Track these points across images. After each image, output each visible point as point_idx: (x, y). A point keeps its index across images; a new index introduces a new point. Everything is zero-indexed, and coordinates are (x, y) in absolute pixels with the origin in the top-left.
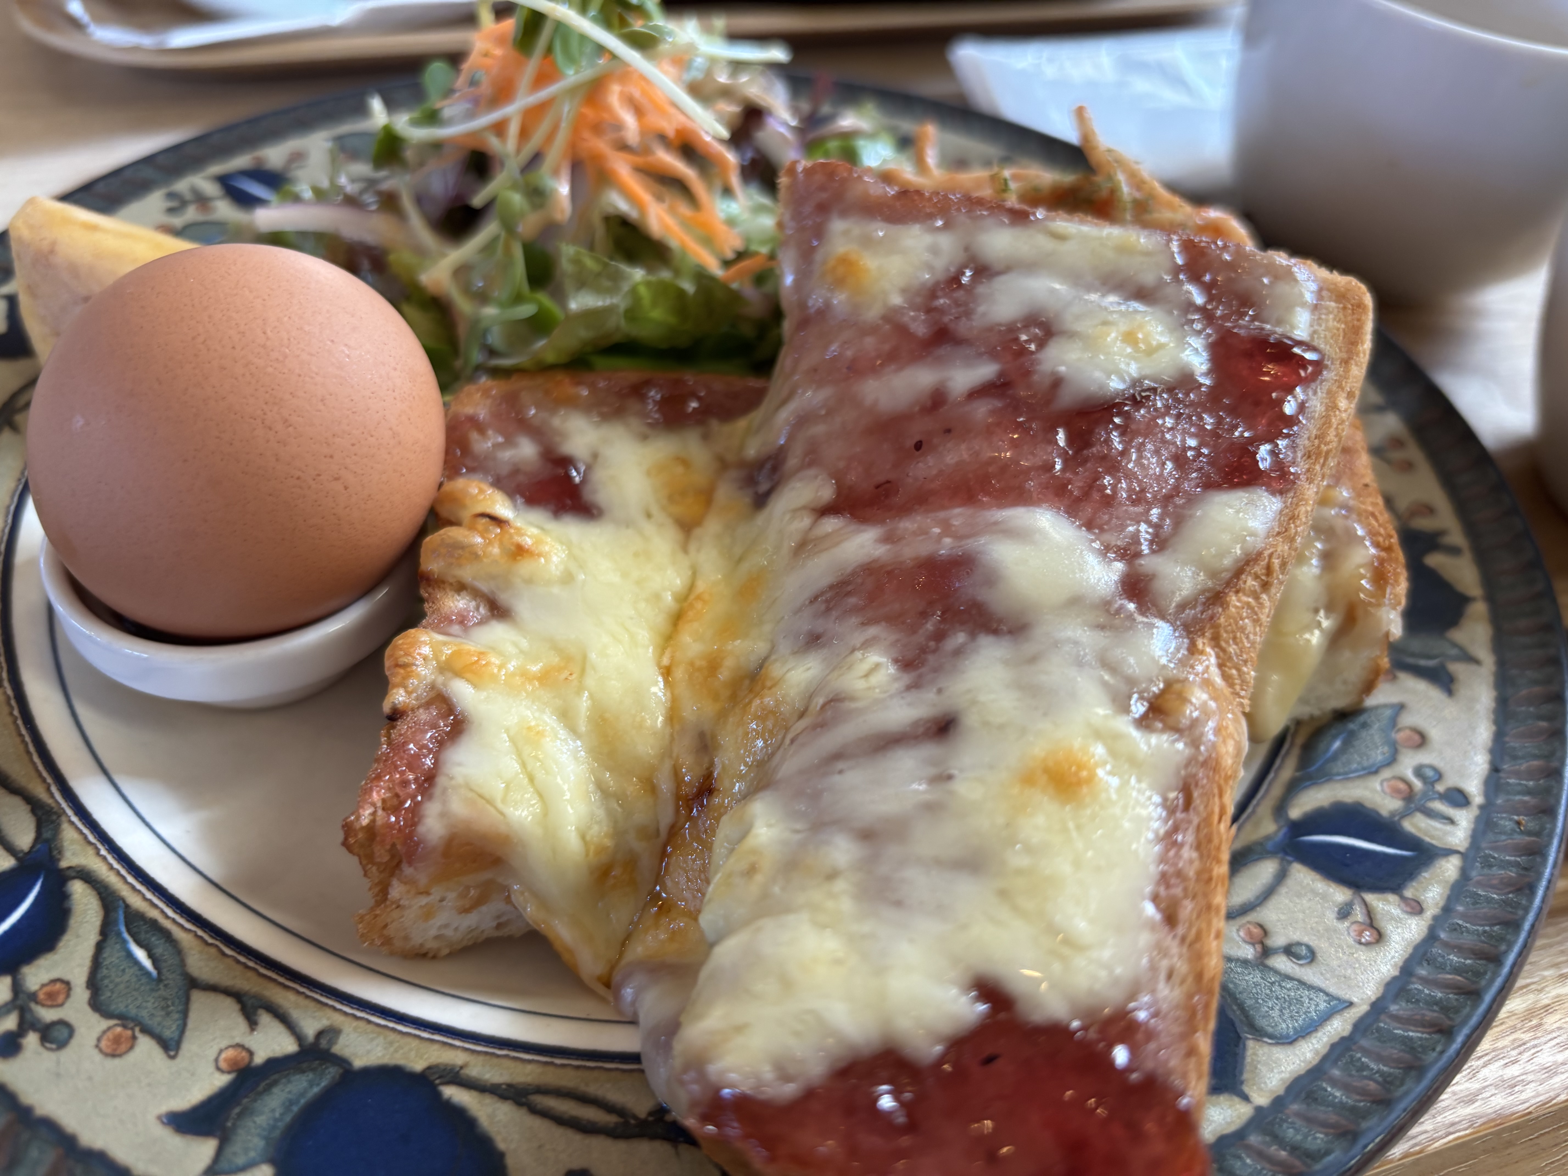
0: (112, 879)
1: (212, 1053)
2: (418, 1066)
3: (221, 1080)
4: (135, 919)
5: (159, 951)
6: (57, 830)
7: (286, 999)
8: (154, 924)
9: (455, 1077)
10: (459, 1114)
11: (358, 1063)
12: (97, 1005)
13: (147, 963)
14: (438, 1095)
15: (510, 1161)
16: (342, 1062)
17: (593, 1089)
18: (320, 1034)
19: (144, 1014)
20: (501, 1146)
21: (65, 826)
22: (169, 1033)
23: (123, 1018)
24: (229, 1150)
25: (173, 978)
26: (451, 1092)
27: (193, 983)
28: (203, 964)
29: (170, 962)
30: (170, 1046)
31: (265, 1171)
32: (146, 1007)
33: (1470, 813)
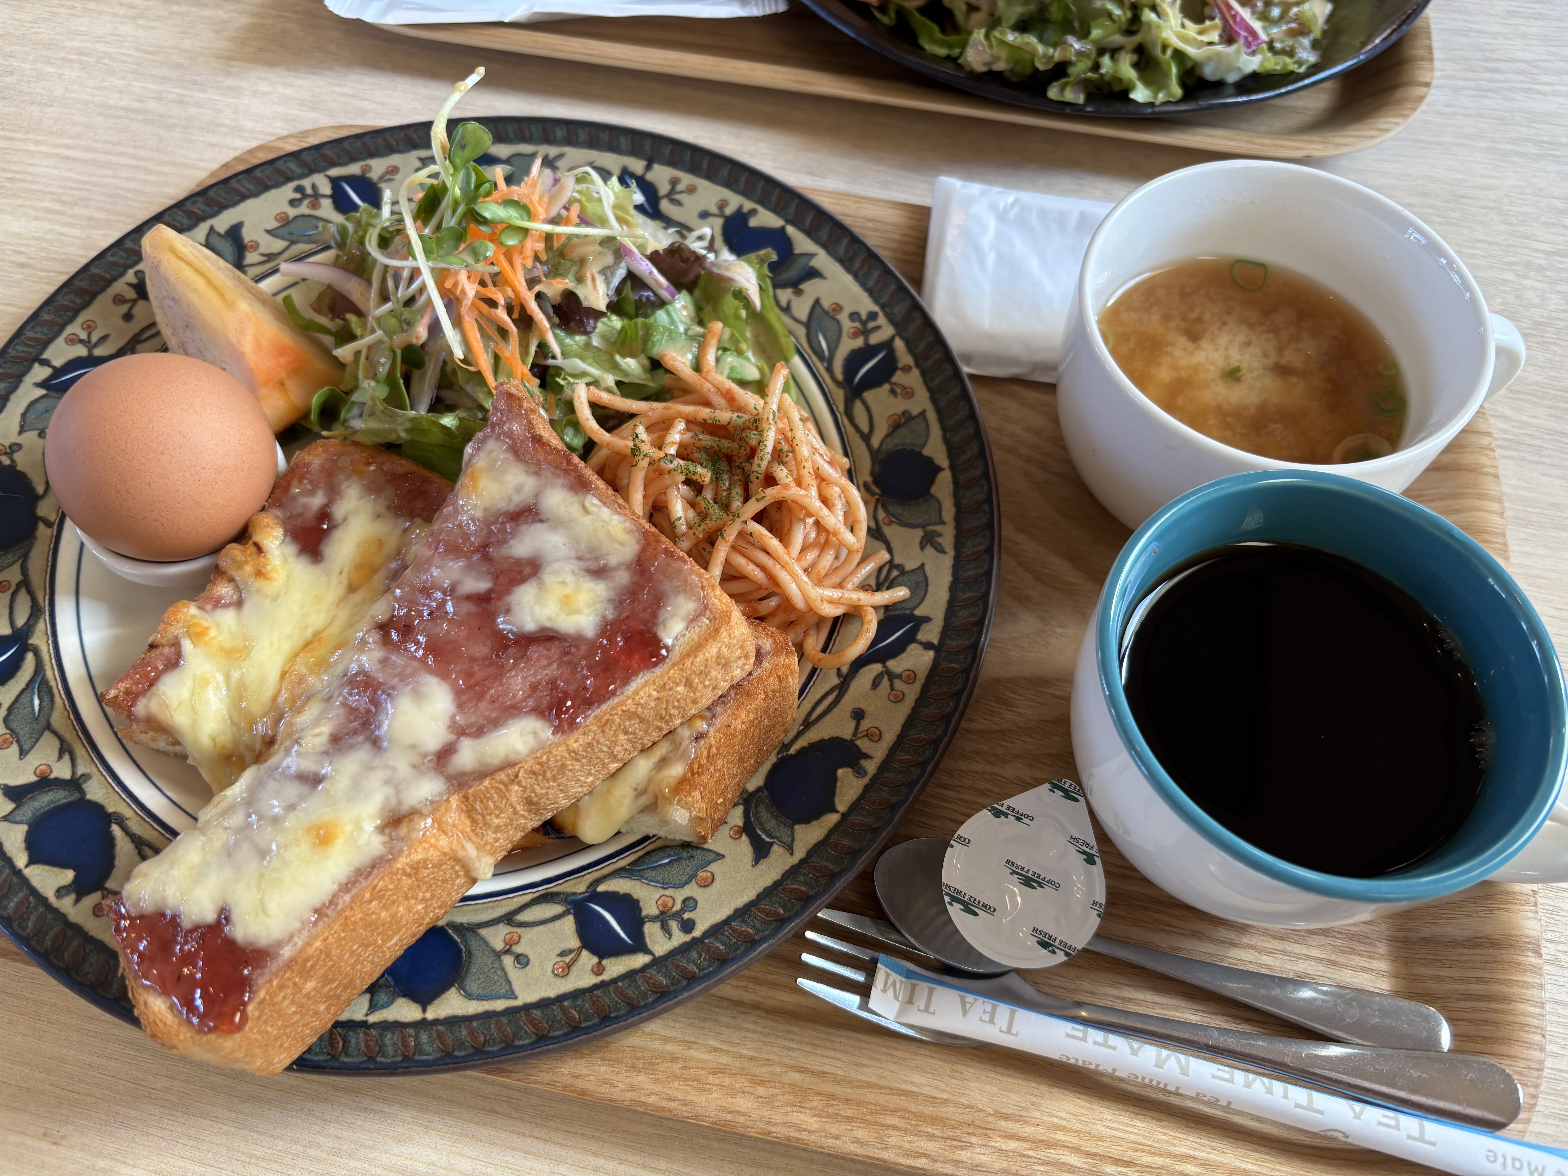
0: (46, 657)
1: (36, 764)
2: (111, 810)
3: (33, 778)
4: (45, 682)
5: (44, 704)
6: (36, 622)
7: (80, 752)
8: (50, 689)
9: (121, 822)
10: (110, 841)
11: (89, 797)
12: (6, 719)
13: (37, 708)
14: (110, 826)
15: (114, 870)
16: (83, 792)
18: (83, 775)
19: (22, 733)
20: (117, 863)
21: (42, 620)
22: (25, 747)
23: (12, 731)
24: (17, 812)
25: (42, 721)
26: (115, 827)
27: (48, 727)
28: (58, 719)
29: (46, 710)
30: (23, 753)
31: (25, 828)
32: (24, 730)
33: (685, 938)
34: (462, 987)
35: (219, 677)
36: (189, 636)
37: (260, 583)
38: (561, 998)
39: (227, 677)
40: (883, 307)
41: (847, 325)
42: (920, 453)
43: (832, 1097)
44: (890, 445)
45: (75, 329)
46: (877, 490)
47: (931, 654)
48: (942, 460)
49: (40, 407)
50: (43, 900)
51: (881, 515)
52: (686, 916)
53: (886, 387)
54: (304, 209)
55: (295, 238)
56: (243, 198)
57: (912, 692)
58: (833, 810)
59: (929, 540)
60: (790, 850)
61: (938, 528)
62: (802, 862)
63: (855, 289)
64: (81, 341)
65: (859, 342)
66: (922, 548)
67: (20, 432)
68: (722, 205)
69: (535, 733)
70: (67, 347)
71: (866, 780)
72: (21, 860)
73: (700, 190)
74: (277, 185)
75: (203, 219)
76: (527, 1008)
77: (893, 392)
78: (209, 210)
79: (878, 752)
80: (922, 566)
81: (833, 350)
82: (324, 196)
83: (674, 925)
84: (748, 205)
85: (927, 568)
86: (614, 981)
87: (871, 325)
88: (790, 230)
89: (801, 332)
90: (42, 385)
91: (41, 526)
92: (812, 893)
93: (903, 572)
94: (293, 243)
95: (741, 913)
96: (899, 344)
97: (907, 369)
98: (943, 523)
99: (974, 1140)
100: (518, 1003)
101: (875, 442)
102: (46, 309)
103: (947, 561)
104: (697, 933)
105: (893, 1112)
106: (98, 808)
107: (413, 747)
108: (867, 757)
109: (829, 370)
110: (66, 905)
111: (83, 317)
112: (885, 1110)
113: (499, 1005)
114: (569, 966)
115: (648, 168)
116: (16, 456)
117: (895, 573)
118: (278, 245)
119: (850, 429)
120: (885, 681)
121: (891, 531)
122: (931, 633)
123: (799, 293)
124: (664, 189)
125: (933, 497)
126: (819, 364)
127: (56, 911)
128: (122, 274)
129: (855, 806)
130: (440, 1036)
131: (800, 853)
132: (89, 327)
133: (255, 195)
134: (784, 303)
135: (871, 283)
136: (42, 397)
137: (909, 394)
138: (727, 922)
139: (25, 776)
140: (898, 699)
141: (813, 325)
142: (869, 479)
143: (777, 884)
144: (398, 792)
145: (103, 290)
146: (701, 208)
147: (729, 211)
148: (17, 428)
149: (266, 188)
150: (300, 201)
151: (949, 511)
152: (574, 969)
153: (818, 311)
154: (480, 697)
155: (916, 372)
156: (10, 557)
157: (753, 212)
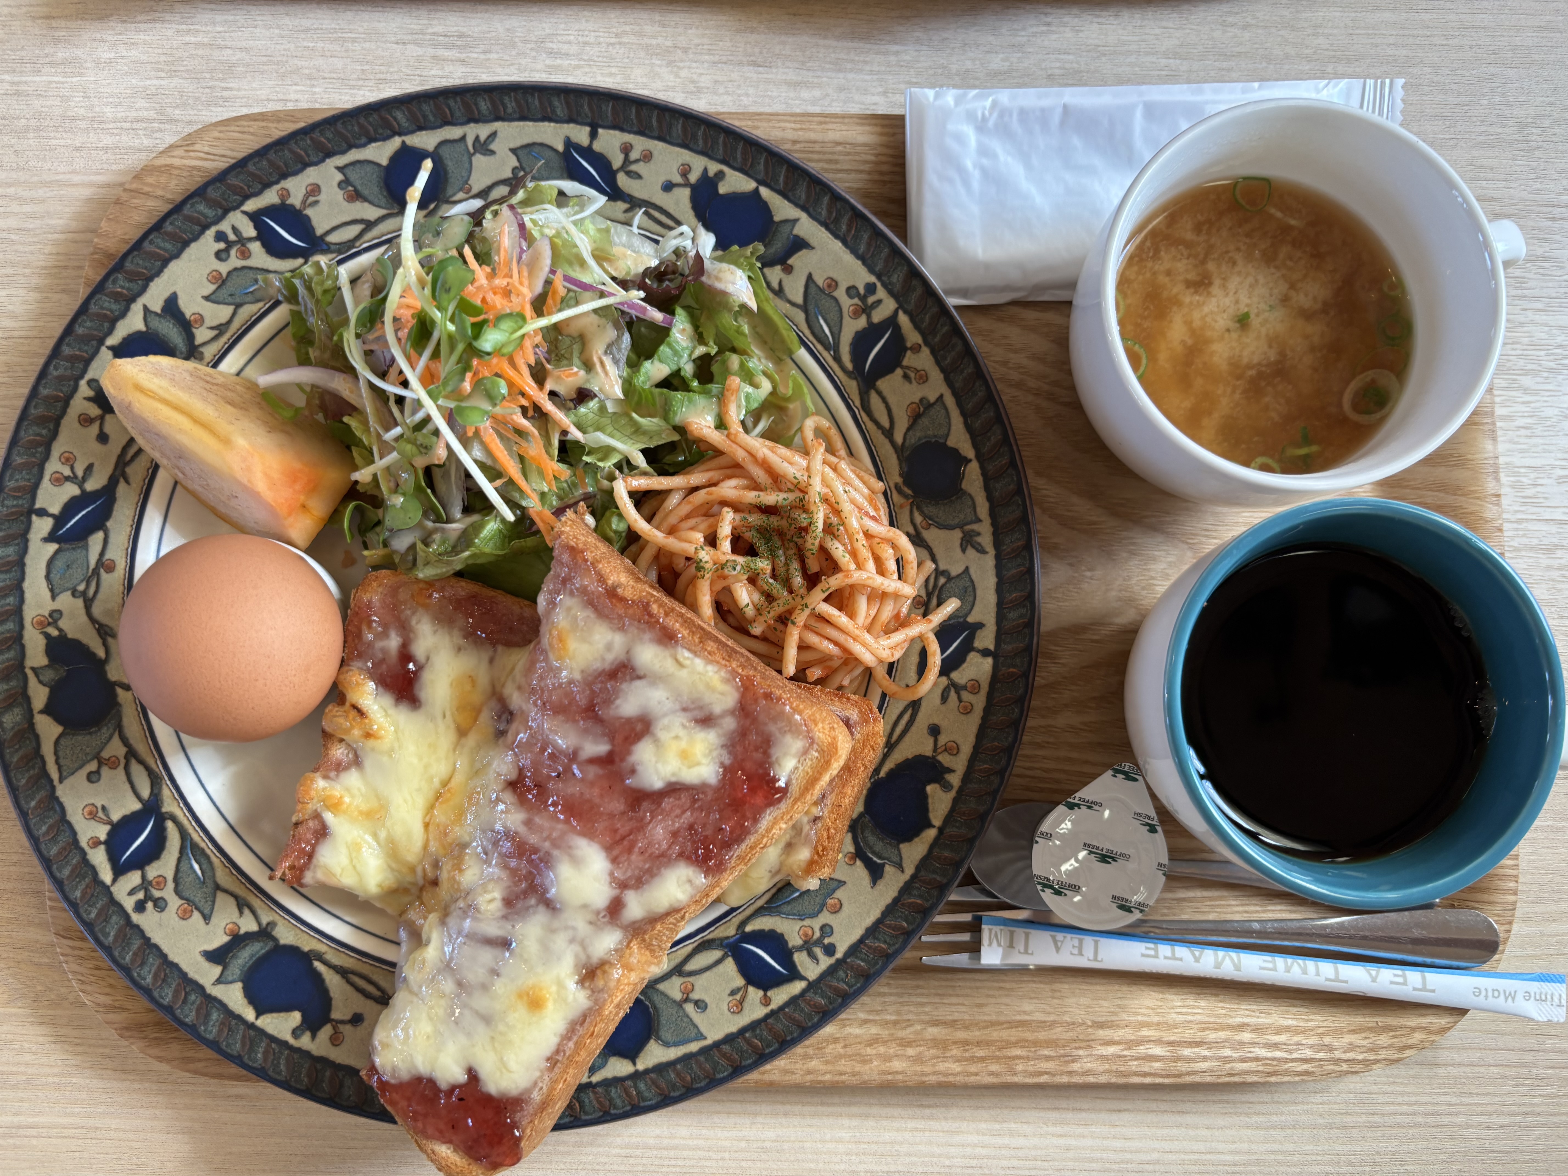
0: (185, 822)
1: (223, 925)
2: (306, 949)
3: (226, 939)
4: (195, 846)
5: (204, 867)
6: (160, 789)
7: (256, 903)
8: (203, 851)
9: (320, 957)
10: (318, 977)
11: (282, 942)
12: (177, 891)
13: (199, 872)
14: (312, 964)
15: (333, 1002)
16: (275, 939)
17: (375, 977)
18: (268, 924)
19: (197, 900)
20: (332, 994)
21: (164, 786)
22: (206, 911)
23: (187, 900)
24: (226, 973)
25: (210, 884)
26: (317, 964)
27: (218, 887)
28: (222, 876)
29: (209, 874)
30: (207, 918)
31: (239, 985)
32: (198, 897)
33: (831, 961)
34: (658, 1038)
35: (369, 838)
36: (328, 808)
37: (371, 743)
38: (742, 1031)
39: (375, 836)
40: (879, 277)
41: (847, 303)
42: (945, 444)
43: (966, 1043)
44: (912, 440)
45: (54, 466)
46: (909, 492)
47: (990, 660)
48: (968, 451)
49: (59, 563)
50: (284, 1044)
51: (918, 518)
52: (826, 941)
53: (899, 372)
54: (234, 261)
55: (238, 300)
56: (165, 262)
57: (979, 702)
58: (930, 825)
59: (969, 541)
60: (900, 867)
61: (975, 527)
62: (914, 877)
63: (848, 258)
64: (67, 479)
65: (862, 323)
66: (964, 550)
67: (53, 598)
68: (685, 172)
69: (690, 881)
70: (56, 489)
71: (953, 794)
72: (249, 1014)
73: (656, 154)
74: (196, 238)
75: (133, 299)
76: (717, 1045)
77: (906, 377)
78: (135, 287)
79: (958, 764)
80: (967, 569)
81: (836, 336)
82: (250, 239)
83: (818, 951)
84: (714, 167)
85: (972, 571)
86: (781, 1009)
87: (871, 300)
88: (764, 192)
89: (800, 317)
90: (51, 538)
91: (119, 691)
92: (927, 905)
93: (950, 579)
94: (238, 306)
95: (872, 931)
96: (903, 319)
97: (916, 349)
98: (979, 520)
99: (1081, 1052)
100: (709, 1042)
101: (899, 438)
102: (15, 451)
103: (989, 561)
104: (839, 955)
105: (1016, 1044)
106: (293, 951)
107: (585, 906)
108: (950, 771)
109: (837, 359)
110: (305, 1042)
111: (57, 449)
112: (1009, 1044)
113: (694, 1047)
114: (741, 1002)
115: (593, 135)
116: (61, 624)
117: (942, 580)
118: (223, 312)
119: (870, 425)
120: (953, 694)
121: (931, 535)
122: (986, 639)
123: (789, 270)
124: (617, 161)
125: (964, 493)
126: (825, 354)
127: (299, 1050)
128: (76, 388)
129: (949, 819)
130: (654, 1082)
131: (909, 870)
132: (69, 460)
133: (177, 256)
134: (775, 285)
135: (862, 249)
136: (57, 552)
137: (923, 378)
138: (861, 941)
139: (219, 939)
140: (968, 711)
141: (811, 307)
142: (899, 480)
143: (896, 901)
144: (584, 948)
145: (64, 412)
146: (662, 179)
147: (693, 177)
148: (48, 594)
149: (186, 244)
150: (227, 250)
151: (983, 508)
152: (745, 1004)
153: (813, 290)
154: (630, 850)
155: (926, 351)
156: (105, 732)
157: (720, 175)
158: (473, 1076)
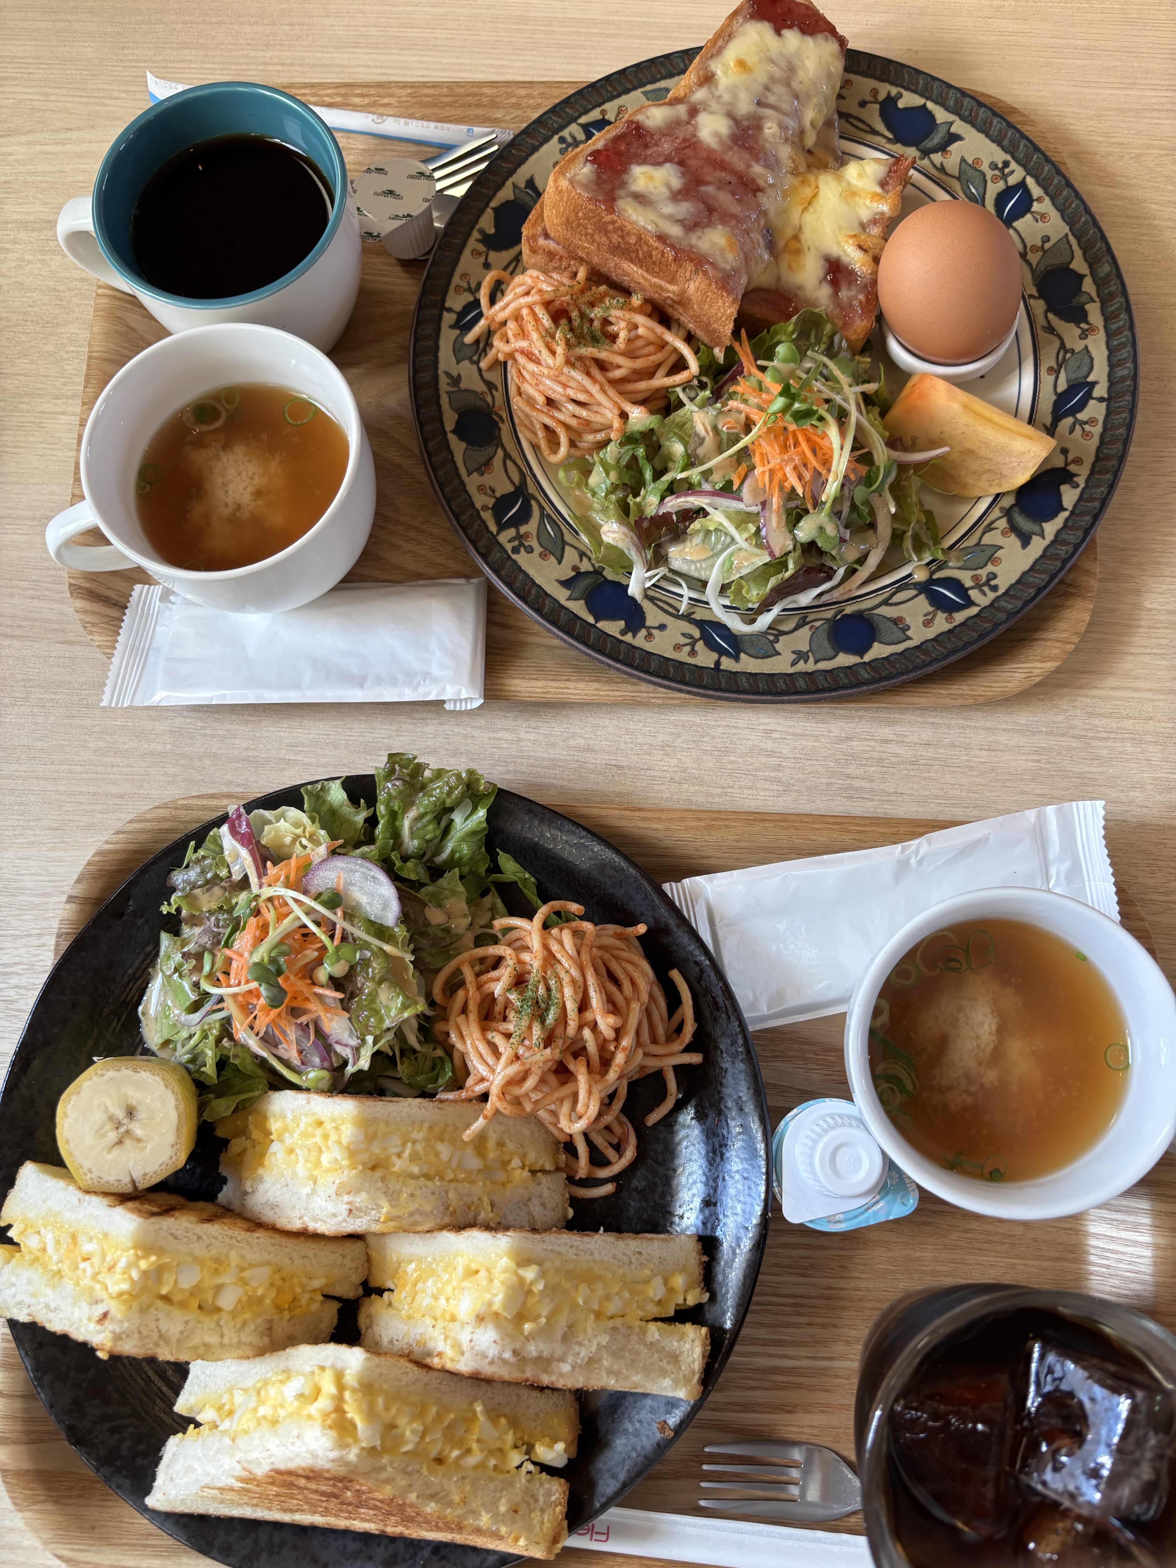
1: (953, 157)
2: (898, 145)
3: (950, 148)
5: (968, 191)
7: (933, 171)
9: (889, 140)
10: (889, 128)
11: (914, 148)
12: (984, 175)
13: (971, 187)
14: (894, 136)
15: (878, 114)
16: (919, 150)
17: (853, 129)
18: (924, 159)
19: (971, 170)
20: (879, 119)
22: (964, 164)
23: (976, 170)
24: (947, 128)
25: (964, 182)
26: (891, 136)
27: (958, 179)
28: (956, 186)
29: (965, 187)
30: (963, 160)
31: (938, 122)
32: (970, 172)
33: (562, 134)
36: (879, 196)
38: (619, 95)
39: (850, 184)
40: (509, 557)
41: (533, 543)
42: (468, 444)
44: (490, 450)
45: (1097, 430)
46: (494, 417)
47: (447, 305)
48: (452, 438)
49: (1085, 370)
50: (906, 89)
51: (489, 399)
52: (564, 146)
53: (498, 495)
54: (983, 573)
55: (978, 548)
56: (1032, 568)
57: (456, 280)
58: (494, 209)
59: (456, 381)
60: (515, 186)
61: (450, 389)
62: (506, 179)
63: (532, 572)
64: (1086, 423)
65: (523, 529)
66: (459, 375)
67: (1086, 347)
68: (649, 636)
69: (648, 119)
70: (1093, 415)
71: (477, 227)
72: (930, 105)
73: (671, 649)
74: (1012, 586)
75: (1053, 543)
76: (635, 88)
77: (493, 491)
78: (1052, 551)
79: (473, 243)
80: (458, 363)
81: (541, 523)
82: (972, 588)
83: (570, 140)
84: (628, 638)
85: (455, 361)
86: (594, 107)
87: (516, 543)
88: (591, 620)
89: (568, 537)
90: (1093, 384)
91: (1036, 294)
92: (499, 161)
93: (470, 359)
94: (978, 544)
95: (535, 149)
96: (493, 528)
97: (485, 508)
98: (447, 393)
100: (640, 90)
101: (500, 452)
102: (1125, 436)
103: (442, 367)
104: (556, 137)
106: (907, 143)
108: (478, 240)
109: (542, 508)
110: (894, 91)
111: (1095, 442)
113: (649, 87)
114: (619, 113)
115: (717, 663)
116: (1079, 331)
117: (475, 358)
118: (988, 539)
119: (520, 463)
120: (473, 286)
121: (481, 387)
122: (448, 318)
123: (575, 568)
124: (700, 646)
125: (456, 411)
126: (550, 512)
127: (897, 85)
128: (1087, 481)
129: (481, 212)
130: (674, 67)
131: (509, 183)
132: (1086, 435)
133: (1024, 574)
134: (585, 559)
135: (521, 576)
136: (1088, 376)
137: (481, 488)
138: (542, 144)
139: (954, 148)
140: (464, 276)
141: (559, 543)
142: (501, 425)
143: (519, 166)
145: (1094, 465)
146: (667, 632)
147: (643, 632)
148: (1090, 348)
150: (989, 580)
151: (444, 400)
152: (616, 111)
153: (558, 554)
155: (478, 506)
156: (1042, 267)
157: (623, 632)
158: (778, 32)
